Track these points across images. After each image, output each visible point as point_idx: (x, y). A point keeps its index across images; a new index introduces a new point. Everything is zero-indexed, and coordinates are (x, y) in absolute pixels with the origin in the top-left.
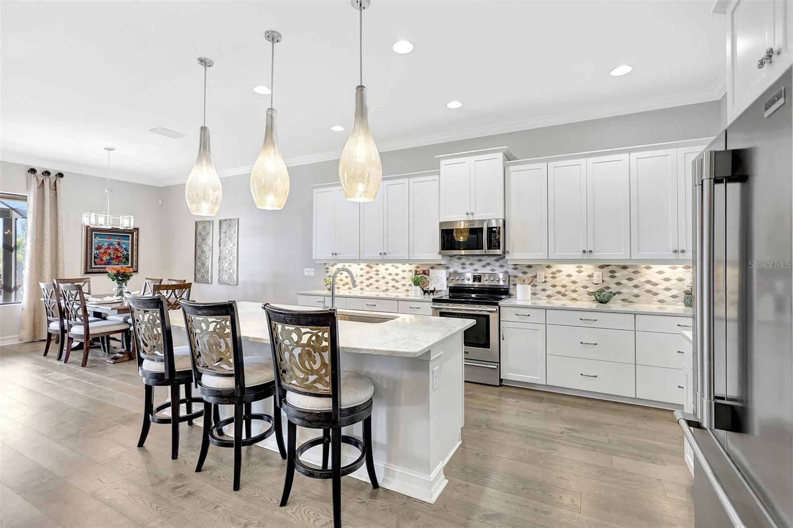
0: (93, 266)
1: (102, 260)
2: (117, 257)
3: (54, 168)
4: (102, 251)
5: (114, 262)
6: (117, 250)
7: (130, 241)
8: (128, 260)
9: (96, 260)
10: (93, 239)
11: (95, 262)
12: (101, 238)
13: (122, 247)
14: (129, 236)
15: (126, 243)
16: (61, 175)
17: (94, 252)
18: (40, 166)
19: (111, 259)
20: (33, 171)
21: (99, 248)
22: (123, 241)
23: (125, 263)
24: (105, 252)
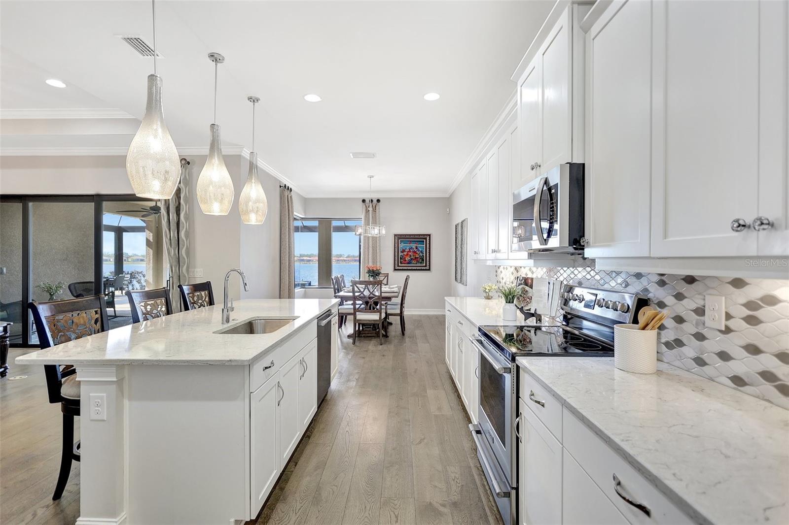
0: (400, 265)
1: (406, 260)
2: (416, 258)
3: (375, 196)
4: (405, 253)
5: (413, 262)
6: (415, 252)
7: (425, 245)
8: (423, 260)
9: (402, 260)
10: (400, 244)
11: (401, 262)
12: (404, 243)
13: (419, 250)
14: (424, 241)
15: (422, 247)
16: (378, 201)
17: (400, 254)
18: (368, 197)
19: (412, 259)
20: (364, 201)
21: (403, 251)
22: (420, 245)
23: (421, 262)
24: (407, 255)
